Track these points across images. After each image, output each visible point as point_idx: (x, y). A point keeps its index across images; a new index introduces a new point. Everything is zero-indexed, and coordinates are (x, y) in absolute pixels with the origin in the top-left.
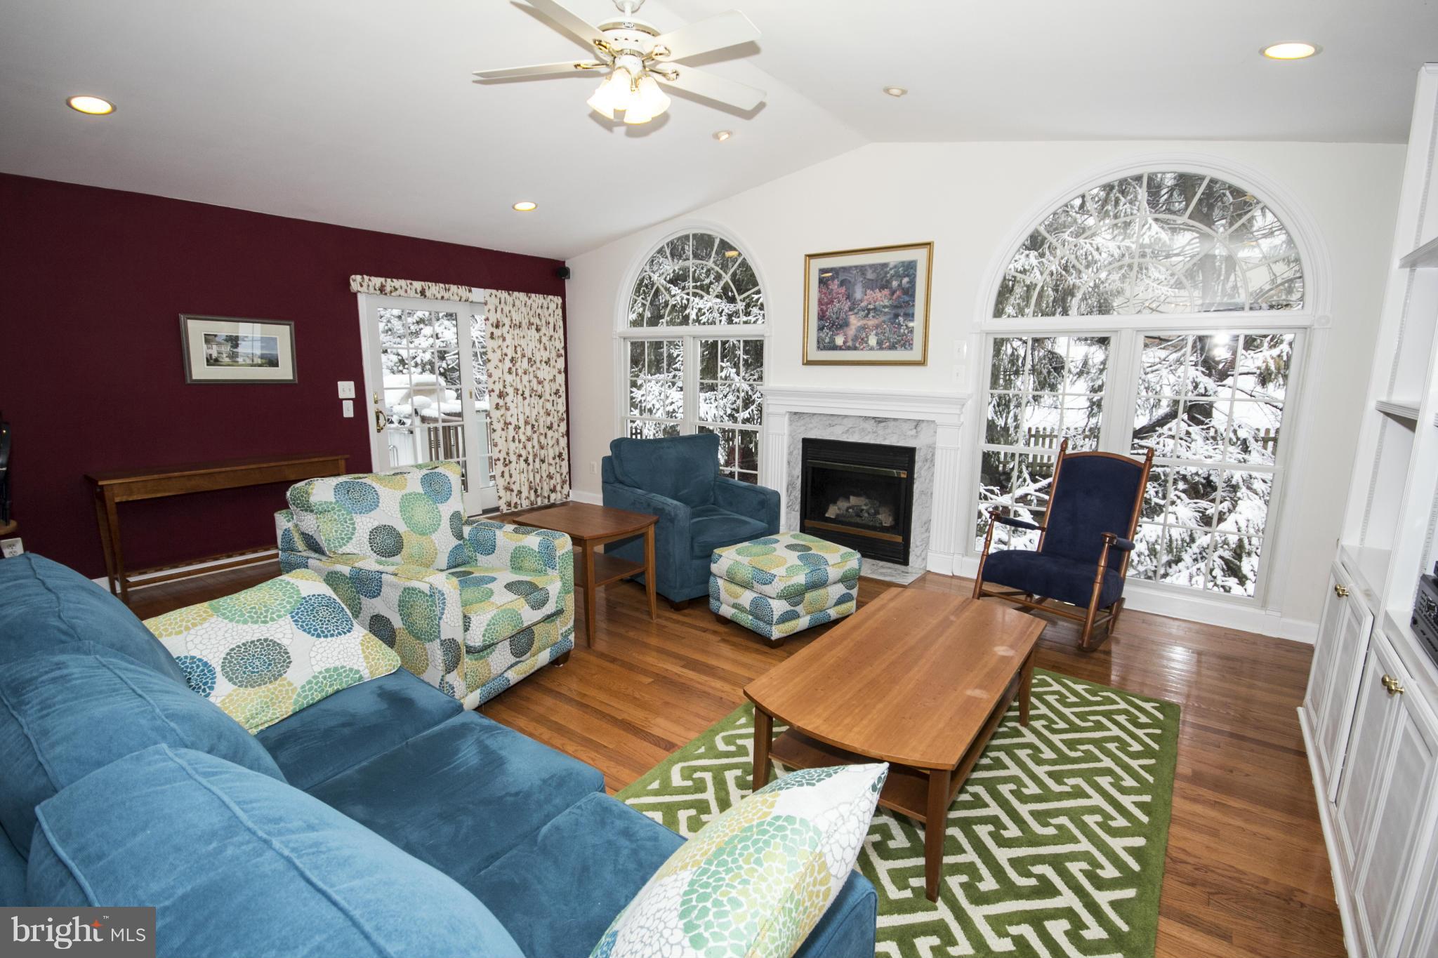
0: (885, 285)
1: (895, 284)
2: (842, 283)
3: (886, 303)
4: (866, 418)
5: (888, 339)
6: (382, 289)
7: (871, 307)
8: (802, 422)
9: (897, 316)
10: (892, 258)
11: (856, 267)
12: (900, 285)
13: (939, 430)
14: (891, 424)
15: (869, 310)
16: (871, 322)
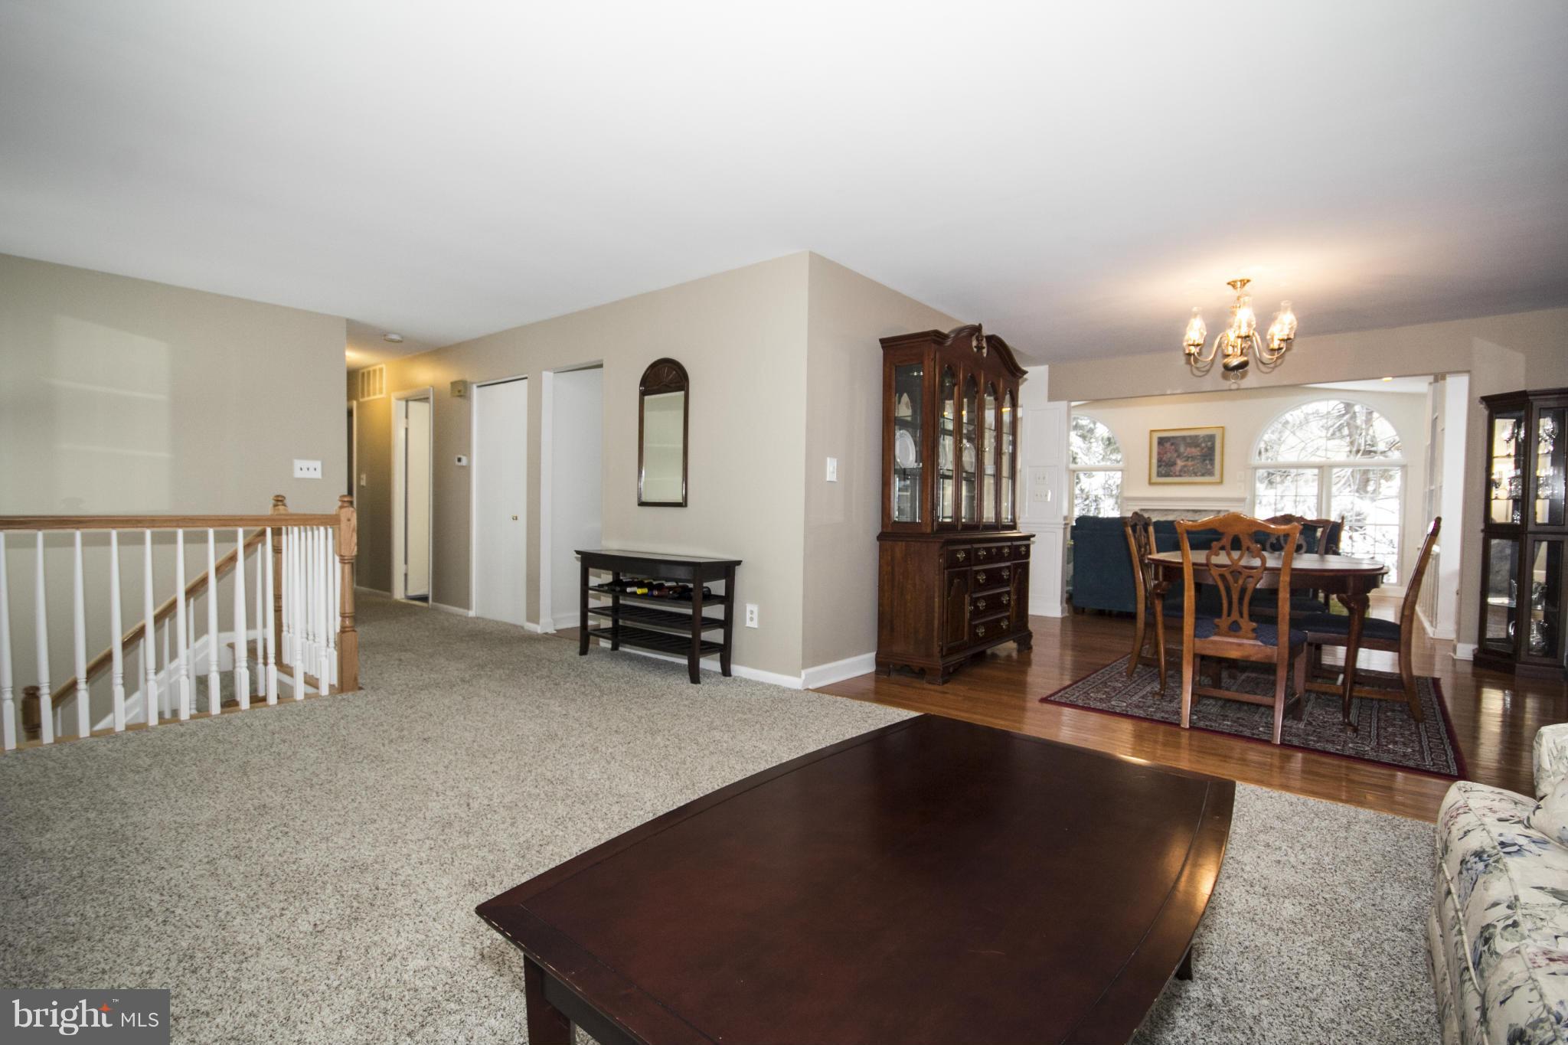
0: (1197, 445)
1: (1203, 445)
2: (1172, 444)
3: (1198, 454)
4: (1188, 511)
5: (1200, 472)
7: (1189, 455)
9: (1205, 460)
10: (1201, 433)
11: (1180, 437)
12: (1206, 446)
16: (1190, 463)
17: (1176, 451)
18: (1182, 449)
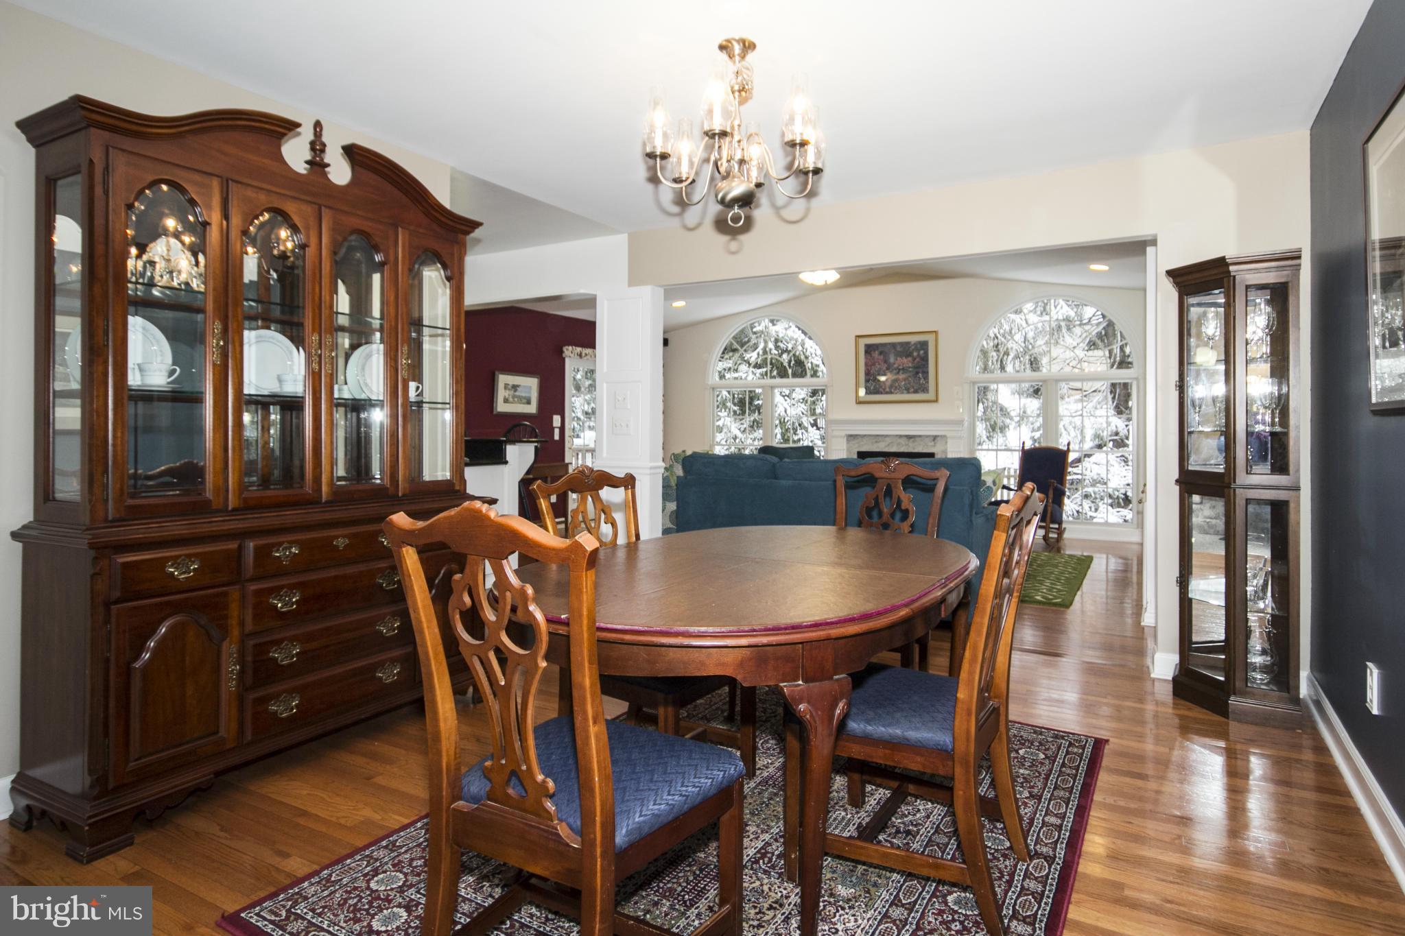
0: (909, 355)
1: (915, 354)
2: (881, 353)
3: (910, 365)
4: (901, 436)
5: (913, 387)
6: (580, 355)
7: (901, 367)
8: (857, 441)
9: (917, 373)
10: (913, 339)
11: (890, 344)
12: (918, 355)
13: (949, 441)
14: (917, 439)
15: (899, 370)
16: (901, 376)
17: (885, 362)
18: (892, 360)
